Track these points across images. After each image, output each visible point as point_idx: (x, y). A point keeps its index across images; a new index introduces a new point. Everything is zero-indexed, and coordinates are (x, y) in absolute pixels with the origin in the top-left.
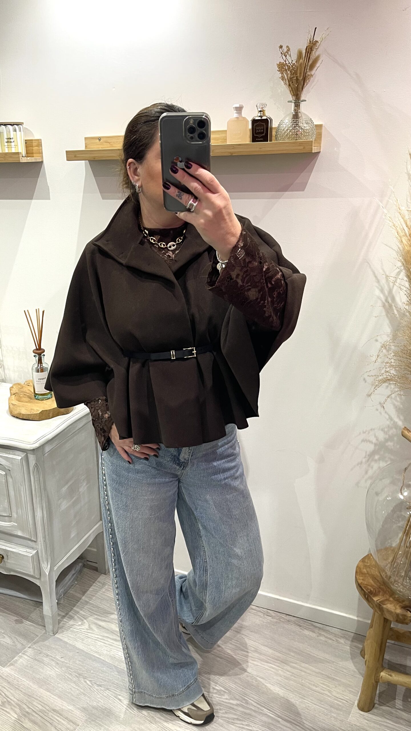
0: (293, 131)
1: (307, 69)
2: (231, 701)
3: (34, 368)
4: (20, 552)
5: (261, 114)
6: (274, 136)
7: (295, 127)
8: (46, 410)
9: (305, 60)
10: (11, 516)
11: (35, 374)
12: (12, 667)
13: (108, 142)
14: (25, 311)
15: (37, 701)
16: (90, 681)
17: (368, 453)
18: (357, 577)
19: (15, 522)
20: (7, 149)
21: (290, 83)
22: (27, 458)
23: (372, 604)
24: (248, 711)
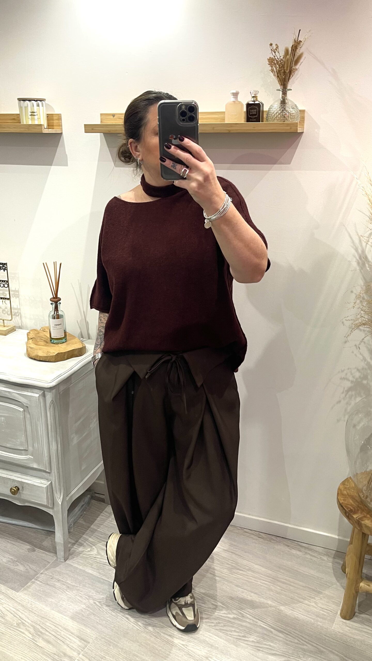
0: (281, 114)
1: (292, 64)
3: (51, 315)
4: (35, 484)
5: (254, 99)
6: (265, 118)
7: (283, 111)
8: (62, 353)
9: (291, 57)
10: (27, 450)
11: (51, 320)
12: (25, 592)
14: (43, 264)
15: (50, 622)
16: (99, 602)
17: (346, 389)
18: (339, 498)
19: (31, 455)
20: (31, 121)
21: (279, 74)
22: (44, 395)
23: (352, 521)
24: (244, 624)
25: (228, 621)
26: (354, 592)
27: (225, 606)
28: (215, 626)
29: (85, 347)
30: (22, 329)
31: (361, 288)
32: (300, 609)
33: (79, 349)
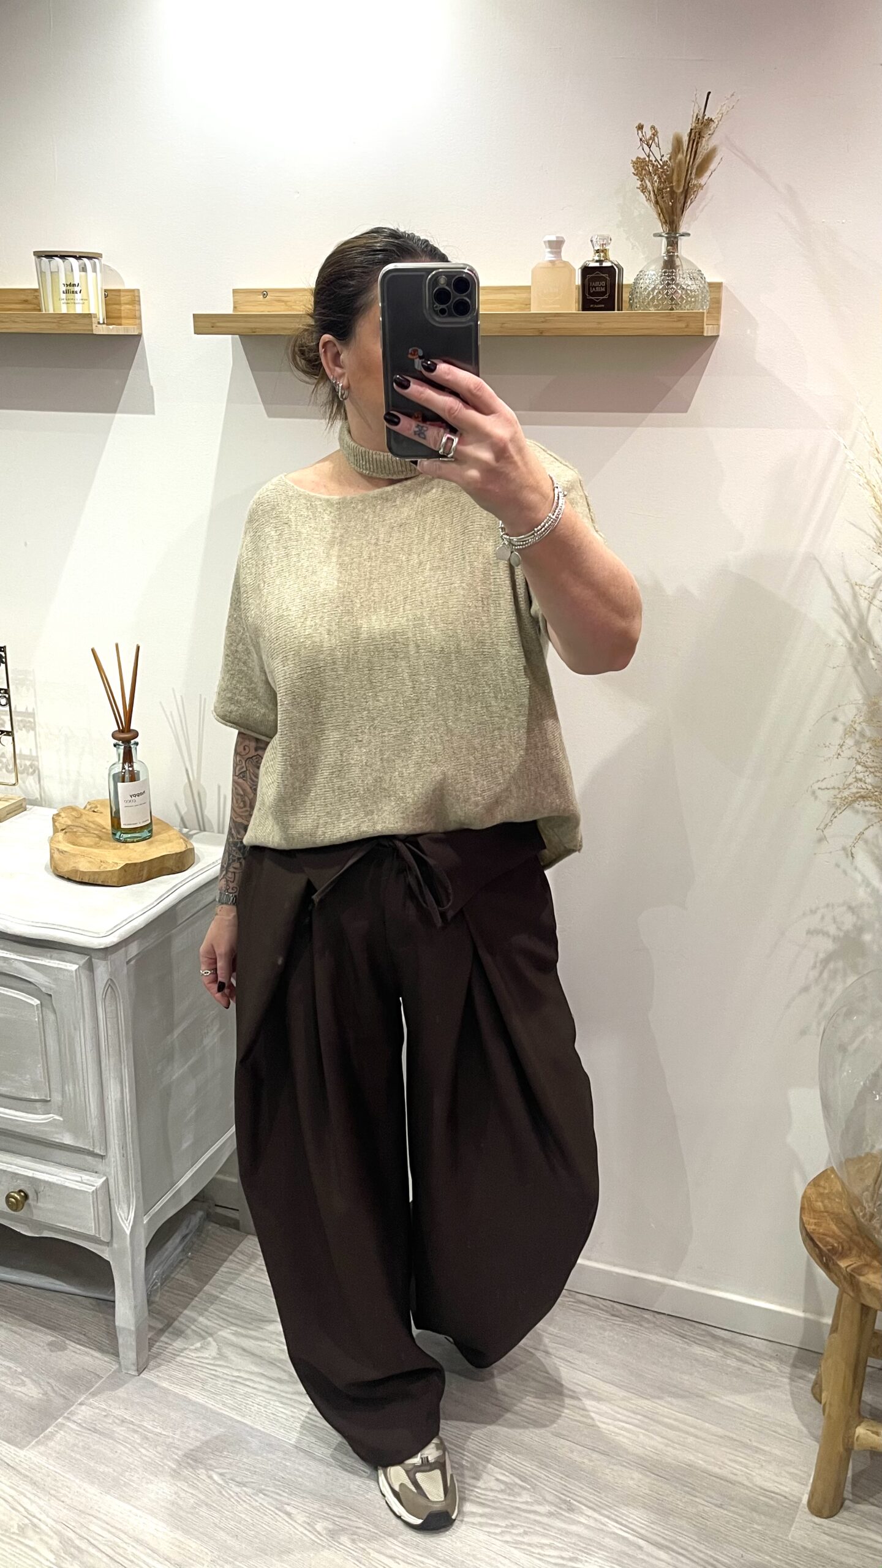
0: (665, 292)
1: (691, 174)
2: (537, 1508)
3: (114, 773)
4: (67, 1184)
5: (599, 256)
6: (626, 302)
7: (668, 284)
8: (135, 864)
9: (688, 156)
10: (50, 1101)
12: (41, 1448)
13: (283, 301)
16: (221, 1474)
17: (822, 956)
18: (804, 1219)
19: (57, 1115)
20: (65, 305)
21: (659, 198)
22: (90, 967)
23: (836, 1275)
24: (574, 1528)
25: (535, 1521)
26: (841, 1449)
27: (529, 1484)
28: (503, 1532)
29: (192, 850)
30: (41, 805)
31: (858, 709)
32: (709, 1492)
33: (177, 854)
